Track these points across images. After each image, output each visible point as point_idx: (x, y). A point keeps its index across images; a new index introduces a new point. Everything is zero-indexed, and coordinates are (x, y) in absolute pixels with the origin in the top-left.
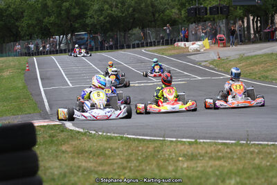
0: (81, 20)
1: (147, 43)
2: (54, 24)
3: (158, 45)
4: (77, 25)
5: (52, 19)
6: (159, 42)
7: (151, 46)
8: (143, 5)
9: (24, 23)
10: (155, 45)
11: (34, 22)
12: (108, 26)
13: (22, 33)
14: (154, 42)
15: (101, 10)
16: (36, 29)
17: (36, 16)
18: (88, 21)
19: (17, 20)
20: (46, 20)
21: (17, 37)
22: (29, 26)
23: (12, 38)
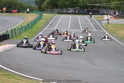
0: (77, 4)
1: (97, 14)
2: (68, 4)
4: (75, 6)
5: (68, 3)
6: (100, 14)
7: (98, 15)
8: (97, 1)
9: (59, 3)
12: (85, 7)
13: (59, 6)
15: (83, 1)
17: (63, 1)
18: (79, 5)
19: (58, 2)
20: (66, 3)
22: (61, 4)
23: (56, 7)
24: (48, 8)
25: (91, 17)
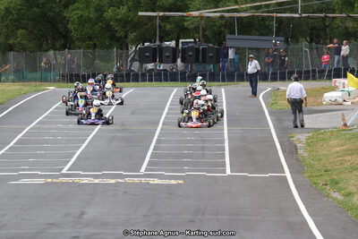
2: (125, 22)
3: (321, 78)
5: (123, 10)
9: (74, 13)
10: (314, 79)
11: (93, 15)
13: (74, 34)
14: (314, 71)
16: (97, 28)
19: (66, 6)
21: (66, 42)
22: (83, 21)
23: (58, 44)
24: (11, 48)
25: (255, 93)
